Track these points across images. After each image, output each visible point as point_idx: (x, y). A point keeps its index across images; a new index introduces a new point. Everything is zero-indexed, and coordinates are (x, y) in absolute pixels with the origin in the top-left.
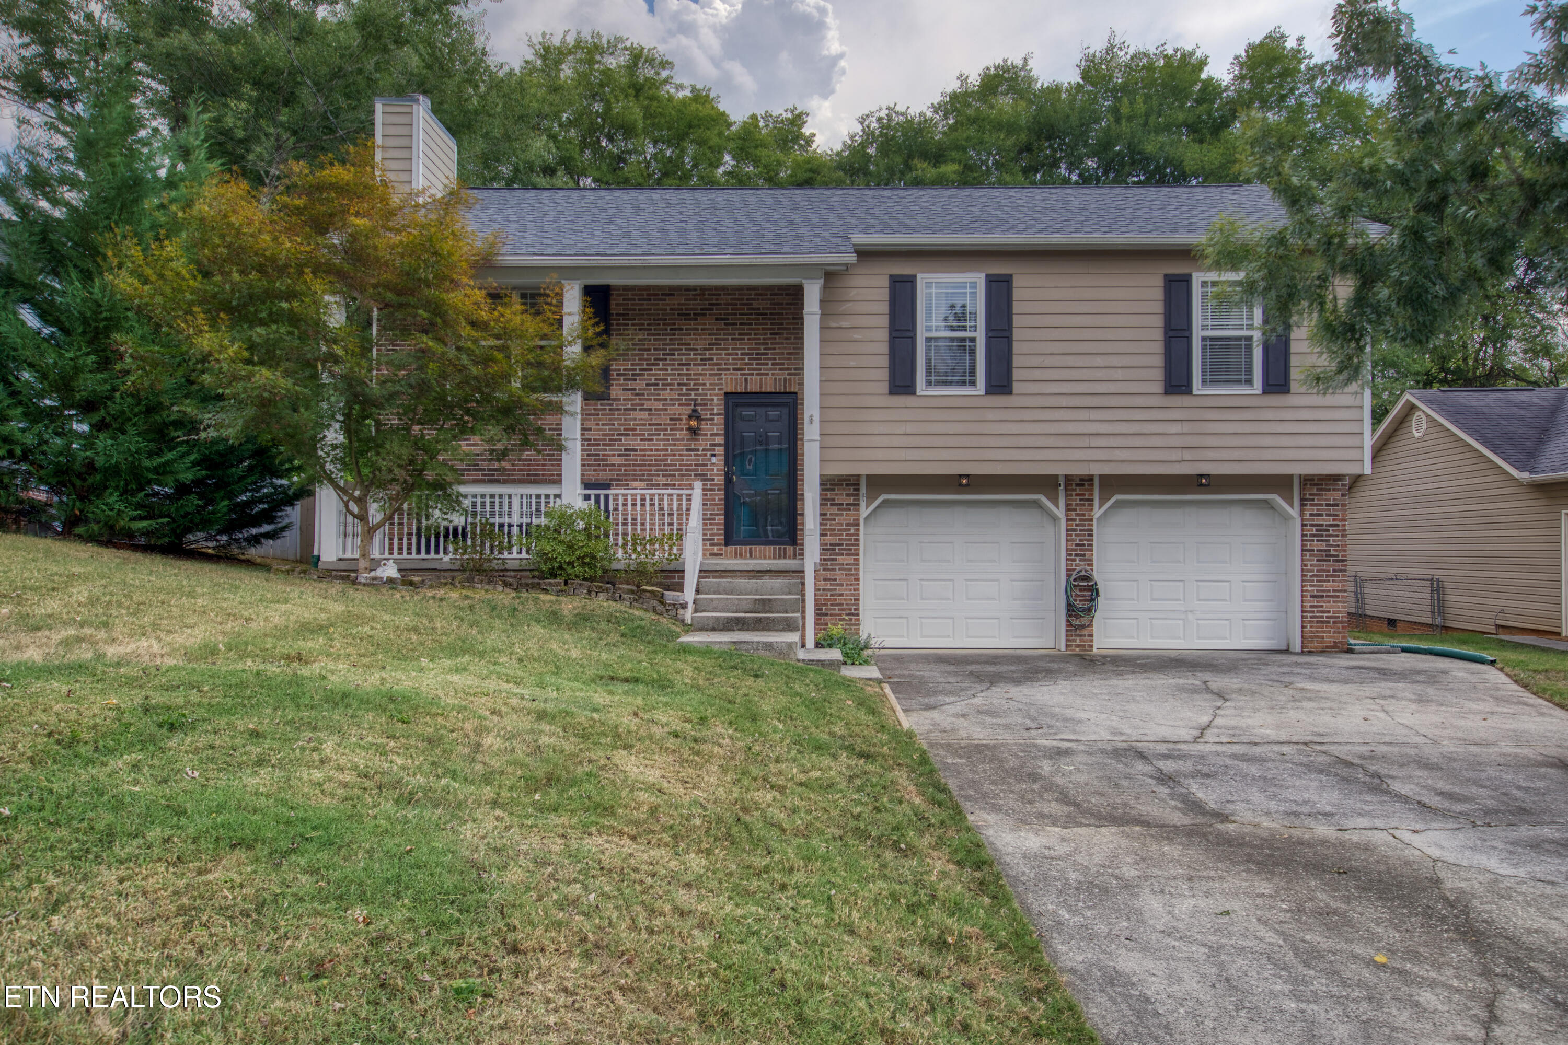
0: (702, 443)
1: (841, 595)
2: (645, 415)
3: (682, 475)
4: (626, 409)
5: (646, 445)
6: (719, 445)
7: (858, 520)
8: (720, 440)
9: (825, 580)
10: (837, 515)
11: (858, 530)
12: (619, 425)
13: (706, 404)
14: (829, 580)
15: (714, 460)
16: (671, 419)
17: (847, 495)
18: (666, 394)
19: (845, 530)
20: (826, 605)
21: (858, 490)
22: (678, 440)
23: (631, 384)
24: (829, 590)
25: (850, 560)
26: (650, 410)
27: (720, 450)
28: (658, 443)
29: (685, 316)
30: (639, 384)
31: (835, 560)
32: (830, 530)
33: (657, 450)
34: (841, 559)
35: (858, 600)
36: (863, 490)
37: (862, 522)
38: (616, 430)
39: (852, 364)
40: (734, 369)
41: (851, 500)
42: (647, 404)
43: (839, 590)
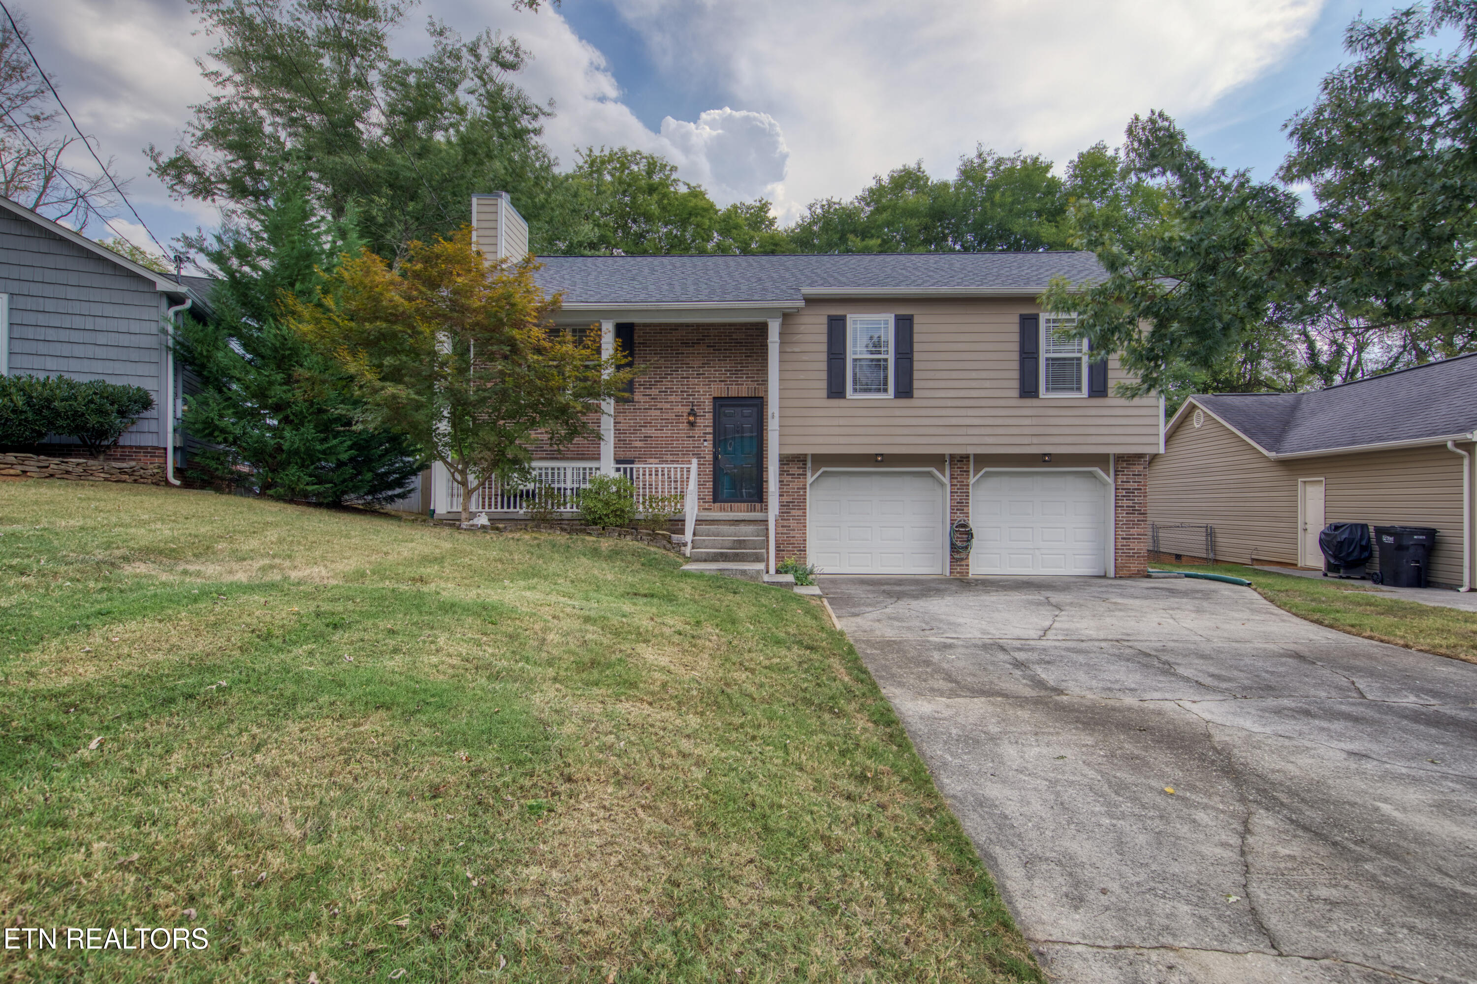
0: (698, 432)
1: (794, 537)
2: (658, 413)
3: (684, 454)
4: (645, 409)
5: (658, 433)
6: (709, 433)
7: (805, 485)
8: (710, 430)
9: (782, 527)
10: (791, 482)
11: (805, 492)
12: (640, 419)
13: (700, 405)
14: (786, 527)
15: (706, 444)
16: (676, 416)
17: (798, 468)
18: (673, 398)
19: (797, 492)
20: (783, 544)
21: (805, 464)
22: (681, 430)
23: (648, 392)
24: (785, 534)
25: (800, 513)
26: (662, 409)
27: (710, 437)
28: (667, 432)
29: (686, 344)
30: (654, 392)
31: (789, 513)
32: (786, 492)
33: (666, 437)
34: (793, 512)
35: (805, 540)
36: (809, 465)
37: (808, 487)
38: (638, 423)
39: (802, 377)
40: (720, 381)
41: (801, 471)
42: (659, 406)
43: (792, 533)
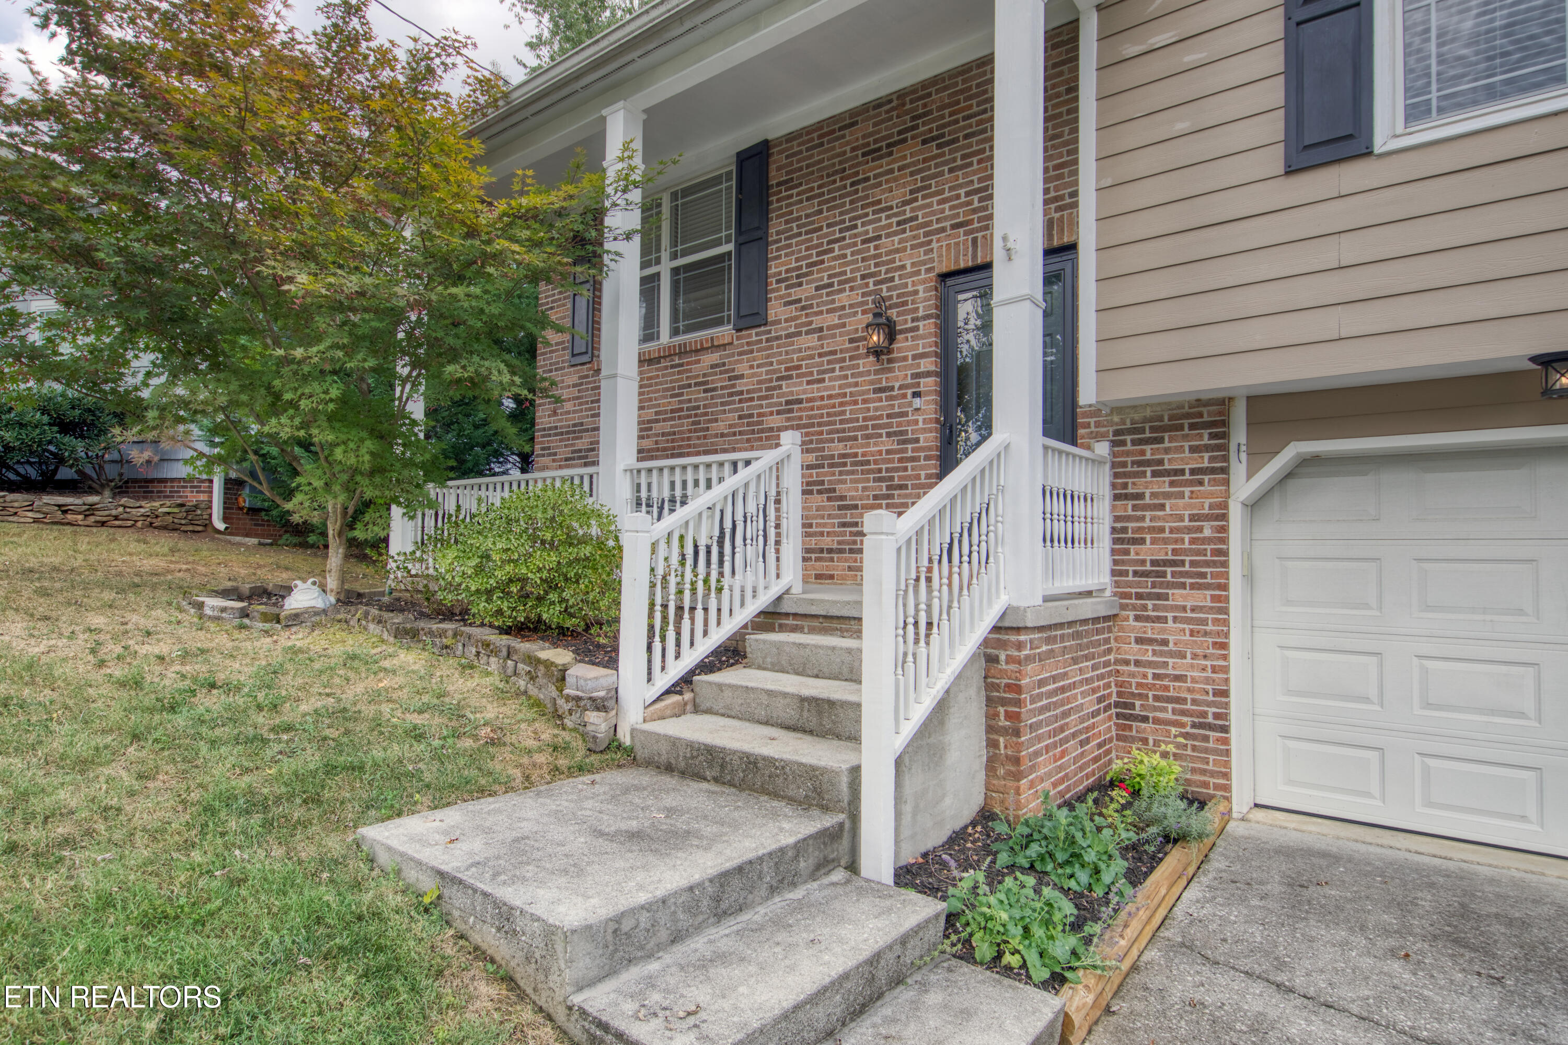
0: (900, 376)
1: (1178, 678)
2: (811, 341)
3: (868, 437)
4: (788, 336)
5: (814, 391)
6: (928, 374)
7: (1225, 506)
8: (928, 365)
9: (1139, 641)
10: (1167, 496)
11: (1224, 529)
12: (779, 363)
13: (905, 303)
14: (1150, 641)
15: (917, 402)
16: (851, 341)
17: (1193, 449)
18: (843, 299)
19: (1189, 530)
20: (1141, 696)
21: (1225, 435)
22: (861, 374)
23: (796, 293)
24: (1150, 664)
25: (1204, 598)
26: (821, 329)
27: (929, 384)
28: (833, 385)
29: (873, 153)
30: (806, 291)
31: (1165, 597)
32: (1151, 530)
33: (830, 397)
34: (1178, 597)
35: (1225, 693)
36: (1239, 435)
37: (1236, 513)
38: (774, 372)
40: (954, 227)
41: (1205, 461)
42: (817, 322)
43: (1174, 666)
